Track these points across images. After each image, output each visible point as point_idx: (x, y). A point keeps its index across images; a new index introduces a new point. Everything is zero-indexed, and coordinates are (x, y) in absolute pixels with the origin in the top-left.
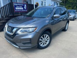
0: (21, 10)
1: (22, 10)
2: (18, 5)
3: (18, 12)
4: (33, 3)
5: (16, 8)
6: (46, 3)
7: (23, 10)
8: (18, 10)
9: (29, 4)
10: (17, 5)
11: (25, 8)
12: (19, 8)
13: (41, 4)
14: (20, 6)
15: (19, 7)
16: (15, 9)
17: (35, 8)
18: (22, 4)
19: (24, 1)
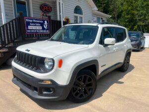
0: (38, 31)
1: (39, 30)
2: (33, 22)
4: (60, 18)
5: (30, 27)
6: (83, 18)
7: (41, 31)
8: (32, 31)
9: (52, 21)
10: (31, 21)
11: (45, 27)
12: (34, 28)
13: (75, 21)
14: (37, 23)
15: (35, 26)
16: (28, 29)
18: (40, 20)
19: (43, 15)
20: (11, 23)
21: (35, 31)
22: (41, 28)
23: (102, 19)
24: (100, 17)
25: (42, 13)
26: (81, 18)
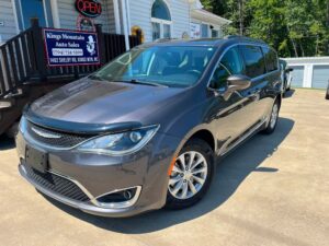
0: (74, 60)
1: (77, 57)
2: (62, 41)
5: (56, 52)
6: (172, 28)
7: (82, 60)
8: (62, 60)
9: (105, 35)
10: (58, 37)
11: (90, 50)
12: (66, 52)
14: (72, 41)
15: (68, 47)
16: (51, 56)
17: (131, 47)
18: (78, 35)
19: (82, 22)
21: (69, 59)
22: (80, 52)
23: (212, 27)
24: (209, 24)
25: (80, 18)
26: (168, 26)
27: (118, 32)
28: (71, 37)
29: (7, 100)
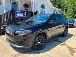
0: (21, 17)
1: (22, 16)
3: (19, 18)
4: (33, 10)
8: (19, 17)
9: (29, 12)
10: (18, 12)
11: (25, 15)
12: (20, 15)
14: (21, 13)
16: (16, 16)
17: (35, 15)
18: (23, 11)
19: (25, 9)
20: (8, 13)
21: (20, 17)
22: (23, 15)
23: (56, 11)
24: (55, 10)
25: (25, 8)
26: (45, 10)
27: (32, 11)
28: (21, 12)
29: (6, 25)
